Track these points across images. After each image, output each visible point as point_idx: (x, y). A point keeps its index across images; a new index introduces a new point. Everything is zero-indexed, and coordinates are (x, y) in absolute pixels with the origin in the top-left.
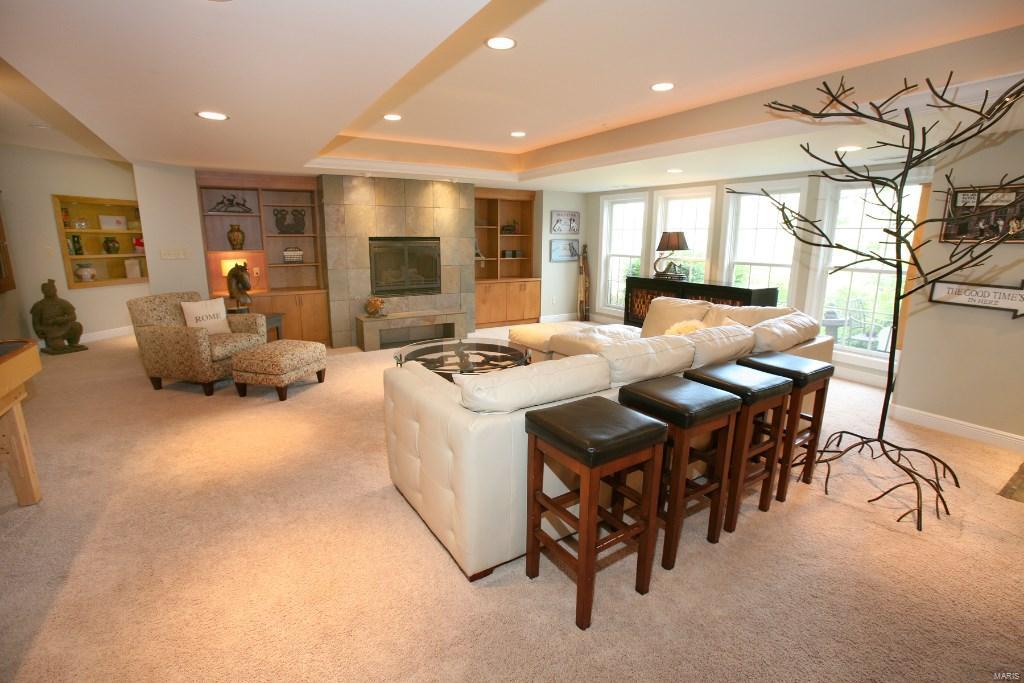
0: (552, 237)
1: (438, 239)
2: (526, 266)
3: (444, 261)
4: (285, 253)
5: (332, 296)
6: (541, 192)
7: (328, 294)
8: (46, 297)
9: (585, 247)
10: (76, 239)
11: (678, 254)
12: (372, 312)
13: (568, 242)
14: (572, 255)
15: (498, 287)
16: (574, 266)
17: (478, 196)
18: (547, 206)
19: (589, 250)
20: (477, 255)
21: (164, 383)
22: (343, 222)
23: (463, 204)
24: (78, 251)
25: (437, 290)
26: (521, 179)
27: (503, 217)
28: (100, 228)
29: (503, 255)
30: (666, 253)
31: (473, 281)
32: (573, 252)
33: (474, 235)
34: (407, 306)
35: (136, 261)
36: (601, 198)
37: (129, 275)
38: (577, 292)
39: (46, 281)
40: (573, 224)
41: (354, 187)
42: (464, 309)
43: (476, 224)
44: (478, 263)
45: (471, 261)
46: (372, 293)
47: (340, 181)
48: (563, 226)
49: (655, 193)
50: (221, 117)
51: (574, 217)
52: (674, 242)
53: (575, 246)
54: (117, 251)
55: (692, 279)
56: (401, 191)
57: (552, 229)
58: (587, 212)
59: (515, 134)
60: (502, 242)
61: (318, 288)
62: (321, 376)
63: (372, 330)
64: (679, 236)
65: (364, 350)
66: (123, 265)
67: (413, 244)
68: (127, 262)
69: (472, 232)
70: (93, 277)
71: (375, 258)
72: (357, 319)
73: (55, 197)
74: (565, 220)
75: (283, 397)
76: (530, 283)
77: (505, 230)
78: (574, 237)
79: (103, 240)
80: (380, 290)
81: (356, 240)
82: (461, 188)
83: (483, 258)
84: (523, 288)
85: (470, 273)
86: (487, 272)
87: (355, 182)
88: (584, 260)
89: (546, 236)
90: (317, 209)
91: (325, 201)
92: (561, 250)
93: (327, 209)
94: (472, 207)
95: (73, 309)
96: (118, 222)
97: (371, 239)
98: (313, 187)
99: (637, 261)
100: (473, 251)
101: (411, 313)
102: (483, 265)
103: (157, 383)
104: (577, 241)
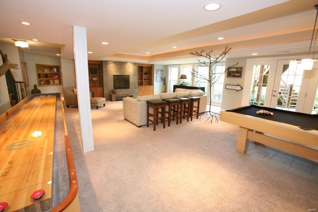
0: (157, 75)
1: (129, 76)
2: (150, 82)
3: (130, 81)
4: (93, 79)
5: (104, 89)
6: (154, 65)
7: (103, 88)
8: (35, 88)
9: (165, 78)
10: (39, 74)
11: (185, 80)
12: (113, 92)
13: (160, 77)
14: (162, 80)
15: (143, 88)
16: (162, 83)
17: (139, 65)
18: (155, 68)
19: (166, 79)
20: (138, 80)
21: (70, 106)
22: (107, 72)
23: (135, 68)
24: (40, 77)
25: (129, 88)
26: (149, 62)
27: (144, 71)
28: (44, 72)
29: (145, 80)
30: (182, 79)
31: (137, 86)
32: (162, 79)
33: (137, 75)
34: (122, 91)
35: (52, 80)
36: (169, 66)
37: (51, 84)
38: (163, 89)
39: (35, 85)
40: (162, 73)
41: (110, 63)
42: (135, 92)
43: (138, 72)
44: (138, 82)
45: (137, 81)
46: (114, 88)
47: (107, 62)
48: (160, 73)
49: (180, 65)
50: (92, 53)
51: (162, 71)
52: (184, 77)
53: (162, 77)
54: (48, 78)
55: (188, 85)
56: (121, 65)
57: (156, 74)
58: (165, 70)
59: (147, 53)
60: (144, 77)
61: (100, 87)
62: (104, 105)
63: (114, 97)
64: (185, 76)
65: (112, 101)
66: (49, 81)
67: (123, 77)
68: (50, 80)
69: (137, 74)
70: (43, 84)
71: (114, 80)
72: (110, 94)
73: (36, 64)
74: (160, 71)
75: (97, 109)
76: (151, 87)
77: (145, 74)
78: (162, 76)
79: (45, 75)
80: (115, 88)
81: (110, 76)
82: (135, 64)
83: (140, 80)
84: (149, 88)
85: (137, 84)
86: (141, 84)
87: (110, 62)
88: (164, 81)
89: (155, 75)
90: (101, 68)
91: (103, 66)
92: (159, 79)
93: (104, 69)
94: (137, 68)
95: (40, 91)
96: (48, 70)
97: (114, 76)
98: (100, 63)
99: (177, 82)
100: (137, 79)
101: (122, 93)
102: (140, 82)
103: (68, 106)
104: (163, 76)
